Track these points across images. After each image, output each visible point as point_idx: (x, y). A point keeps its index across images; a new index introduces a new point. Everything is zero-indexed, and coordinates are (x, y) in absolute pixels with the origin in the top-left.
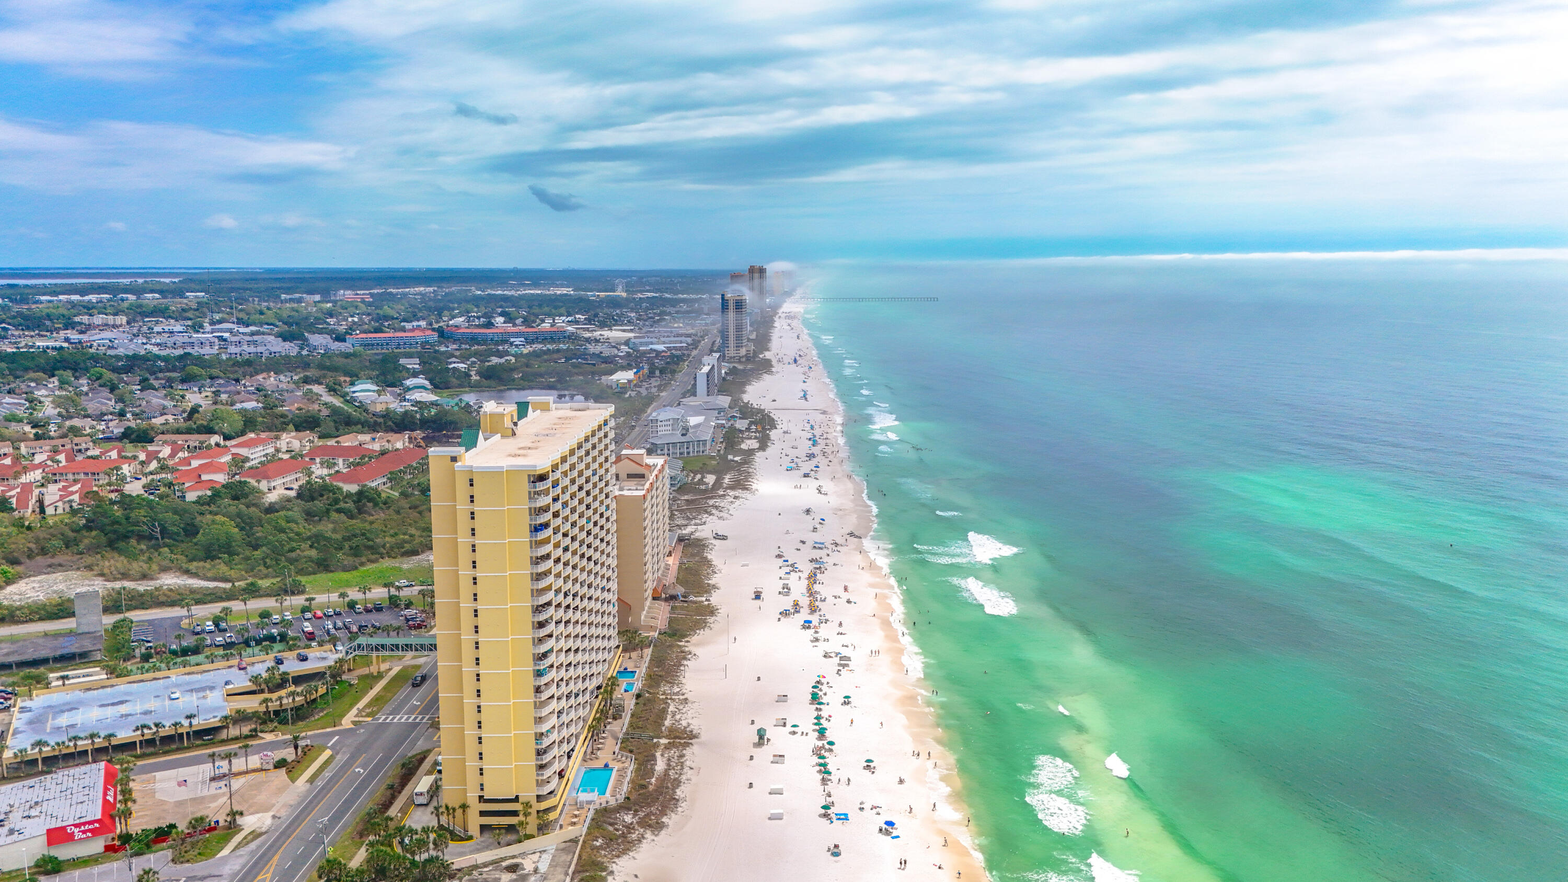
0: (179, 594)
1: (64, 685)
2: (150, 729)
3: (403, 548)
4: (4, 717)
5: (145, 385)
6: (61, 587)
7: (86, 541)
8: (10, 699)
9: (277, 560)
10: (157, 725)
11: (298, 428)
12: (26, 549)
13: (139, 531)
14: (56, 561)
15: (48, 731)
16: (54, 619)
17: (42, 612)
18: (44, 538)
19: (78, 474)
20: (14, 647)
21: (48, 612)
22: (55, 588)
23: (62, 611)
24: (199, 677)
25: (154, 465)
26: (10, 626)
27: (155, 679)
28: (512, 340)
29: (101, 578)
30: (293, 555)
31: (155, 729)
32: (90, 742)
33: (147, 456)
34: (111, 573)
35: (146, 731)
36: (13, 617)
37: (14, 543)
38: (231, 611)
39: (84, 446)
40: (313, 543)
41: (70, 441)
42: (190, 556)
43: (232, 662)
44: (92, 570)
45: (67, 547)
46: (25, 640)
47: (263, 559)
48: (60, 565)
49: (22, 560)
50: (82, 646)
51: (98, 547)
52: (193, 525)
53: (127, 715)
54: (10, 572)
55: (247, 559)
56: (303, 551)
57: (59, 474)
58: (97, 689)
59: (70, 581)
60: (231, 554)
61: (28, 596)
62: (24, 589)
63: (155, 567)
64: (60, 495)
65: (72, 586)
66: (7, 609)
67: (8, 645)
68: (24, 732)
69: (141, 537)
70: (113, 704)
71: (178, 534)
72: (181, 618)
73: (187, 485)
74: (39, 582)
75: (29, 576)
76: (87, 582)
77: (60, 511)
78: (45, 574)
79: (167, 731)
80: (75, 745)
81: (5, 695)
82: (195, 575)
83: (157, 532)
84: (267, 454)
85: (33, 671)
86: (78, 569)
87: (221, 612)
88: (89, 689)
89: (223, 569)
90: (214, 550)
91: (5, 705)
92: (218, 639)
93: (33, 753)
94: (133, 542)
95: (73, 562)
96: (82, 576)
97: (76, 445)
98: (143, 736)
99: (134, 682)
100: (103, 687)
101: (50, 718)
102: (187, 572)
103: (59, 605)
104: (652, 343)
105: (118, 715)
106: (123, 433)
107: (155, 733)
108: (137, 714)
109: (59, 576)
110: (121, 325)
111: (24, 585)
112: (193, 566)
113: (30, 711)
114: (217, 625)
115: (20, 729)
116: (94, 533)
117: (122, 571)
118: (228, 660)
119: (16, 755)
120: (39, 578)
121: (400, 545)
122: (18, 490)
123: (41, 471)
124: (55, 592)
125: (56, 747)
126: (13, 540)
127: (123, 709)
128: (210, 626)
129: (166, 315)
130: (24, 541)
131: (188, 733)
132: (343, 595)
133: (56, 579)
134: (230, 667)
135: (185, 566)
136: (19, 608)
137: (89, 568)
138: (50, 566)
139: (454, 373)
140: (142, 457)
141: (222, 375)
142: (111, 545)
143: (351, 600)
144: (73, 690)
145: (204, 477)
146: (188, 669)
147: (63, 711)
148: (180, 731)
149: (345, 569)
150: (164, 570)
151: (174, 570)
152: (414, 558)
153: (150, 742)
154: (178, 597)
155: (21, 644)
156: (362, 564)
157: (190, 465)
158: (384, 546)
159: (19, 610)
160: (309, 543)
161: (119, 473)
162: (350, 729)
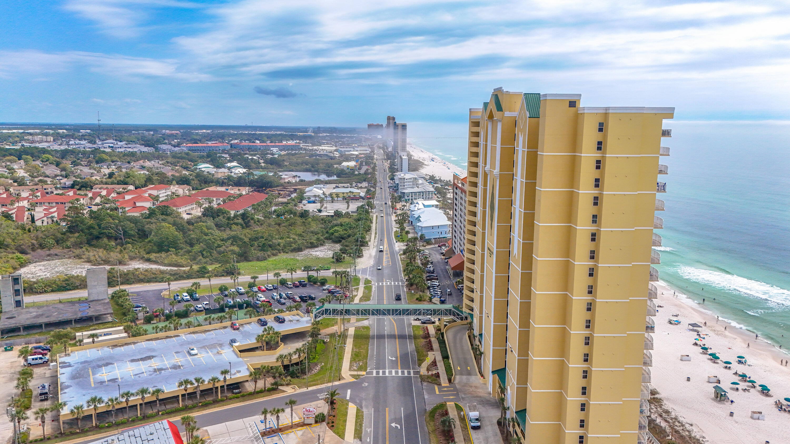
0: (153, 274)
1: (93, 342)
2: (192, 384)
3: (291, 246)
4: (44, 371)
5: (75, 164)
6: (61, 269)
7: (72, 240)
8: (46, 354)
9: (211, 253)
10: (197, 380)
11: (178, 183)
12: (30, 244)
13: (109, 233)
14: (52, 252)
15: (93, 385)
16: (63, 291)
17: (54, 286)
18: (41, 238)
19: (52, 203)
20: (40, 311)
21: (58, 286)
22: (56, 269)
23: (69, 285)
24: (203, 336)
25: (98, 200)
26: (30, 296)
27: (167, 337)
28: (272, 149)
29: (88, 264)
30: (222, 249)
31: (196, 384)
32: (140, 397)
33: (93, 195)
34: (96, 260)
35: (189, 386)
36: (32, 289)
37: (21, 240)
38: (199, 285)
39: (49, 190)
40: (232, 242)
41: (41, 187)
42: (147, 251)
43: (224, 324)
44: (81, 258)
45: (58, 244)
46: (47, 306)
47: (201, 252)
48: (56, 255)
49: (29, 252)
50: (97, 311)
51: (81, 243)
52: (144, 231)
53: (160, 370)
54: (22, 258)
55: (189, 252)
56: (227, 247)
57: (40, 203)
58: (123, 346)
59: (66, 265)
60: (177, 248)
61: (38, 275)
62: (34, 270)
63: (126, 256)
64: (45, 214)
65: (69, 269)
66: (27, 283)
67: (35, 310)
68: (71, 386)
69: (109, 237)
70: (142, 359)
71: (134, 236)
72: (161, 291)
73: (127, 209)
74: (44, 266)
75: (35, 262)
76: (79, 266)
77: (45, 224)
78: (47, 260)
79: (206, 385)
80: (127, 401)
81: (42, 351)
82: (155, 262)
83: (121, 234)
84: (168, 195)
85: (62, 331)
86: (70, 258)
87: (192, 286)
88: (116, 346)
89: (174, 258)
90: (166, 246)
91: (43, 360)
92: (199, 306)
93: (88, 409)
94: (105, 240)
95: (65, 253)
96: (74, 262)
97: (45, 189)
98: (186, 390)
99: (151, 340)
100: (126, 344)
101: (91, 373)
102: (148, 260)
103: (67, 280)
104: (351, 151)
105: (151, 369)
106: (72, 184)
107: (196, 388)
108: (167, 369)
109: (58, 262)
110: (50, 142)
111: (33, 267)
112: (153, 256)
113: (70, 366)
114: (191, 296)
115: (66, 384)
116: (77, 235)
117: (104, 258)
118: (221, 322)
119: (72, 412)
120: (43, 263)
121: (290, 244)
122: (16, 210)
123: (27, 201)
124: (57, 272)
125: (110, 403)
126: (21, 237)
127: (154, 364)
128: (186, 296)
129: (75, 137)
130: (28, 238)
131: (222, 387)
132: (277, 275)
133: (55, 264)
134: (225, 327)
135: (146, 256)
136: (35, 283)
137: (79, 257)
138: (49, 255)
139: (252, 161)
140: (90, 195)
141: (119, 160)
142: (89, 243)
143: (282, 278)
144: (103, 346)
145: (138, 204)
146: (192, 329)
147: (100, 366)
148: (216, 385)
149: (258, 259)
150: (132, 259)
151: (138, 259)
152: (300, 253)
153: (192, 395)
154: (154, 276)
155: (45, 308)
156: (269, 256)
157: (124, 198)
158: (279, 245)
159: (36, 283)
160: (230, 241)
161: (79, 203)
162: (354, 382)
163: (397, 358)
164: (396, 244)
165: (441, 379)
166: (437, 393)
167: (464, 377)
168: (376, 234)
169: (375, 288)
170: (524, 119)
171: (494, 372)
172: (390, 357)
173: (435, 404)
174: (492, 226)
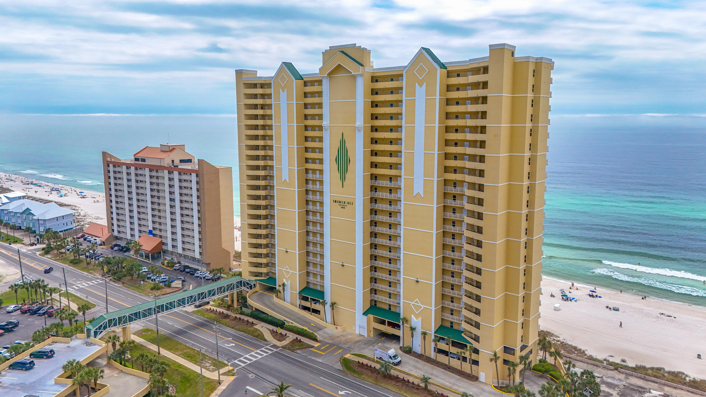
162: (236, 379)
163: (234, 343)
165: (306, 342)
166: (323, 354)
169: (76, 293)
170: (428, 71)
171: (365, 313)
172: (226, 345)
173: (338, 362)
174: (343, 178)
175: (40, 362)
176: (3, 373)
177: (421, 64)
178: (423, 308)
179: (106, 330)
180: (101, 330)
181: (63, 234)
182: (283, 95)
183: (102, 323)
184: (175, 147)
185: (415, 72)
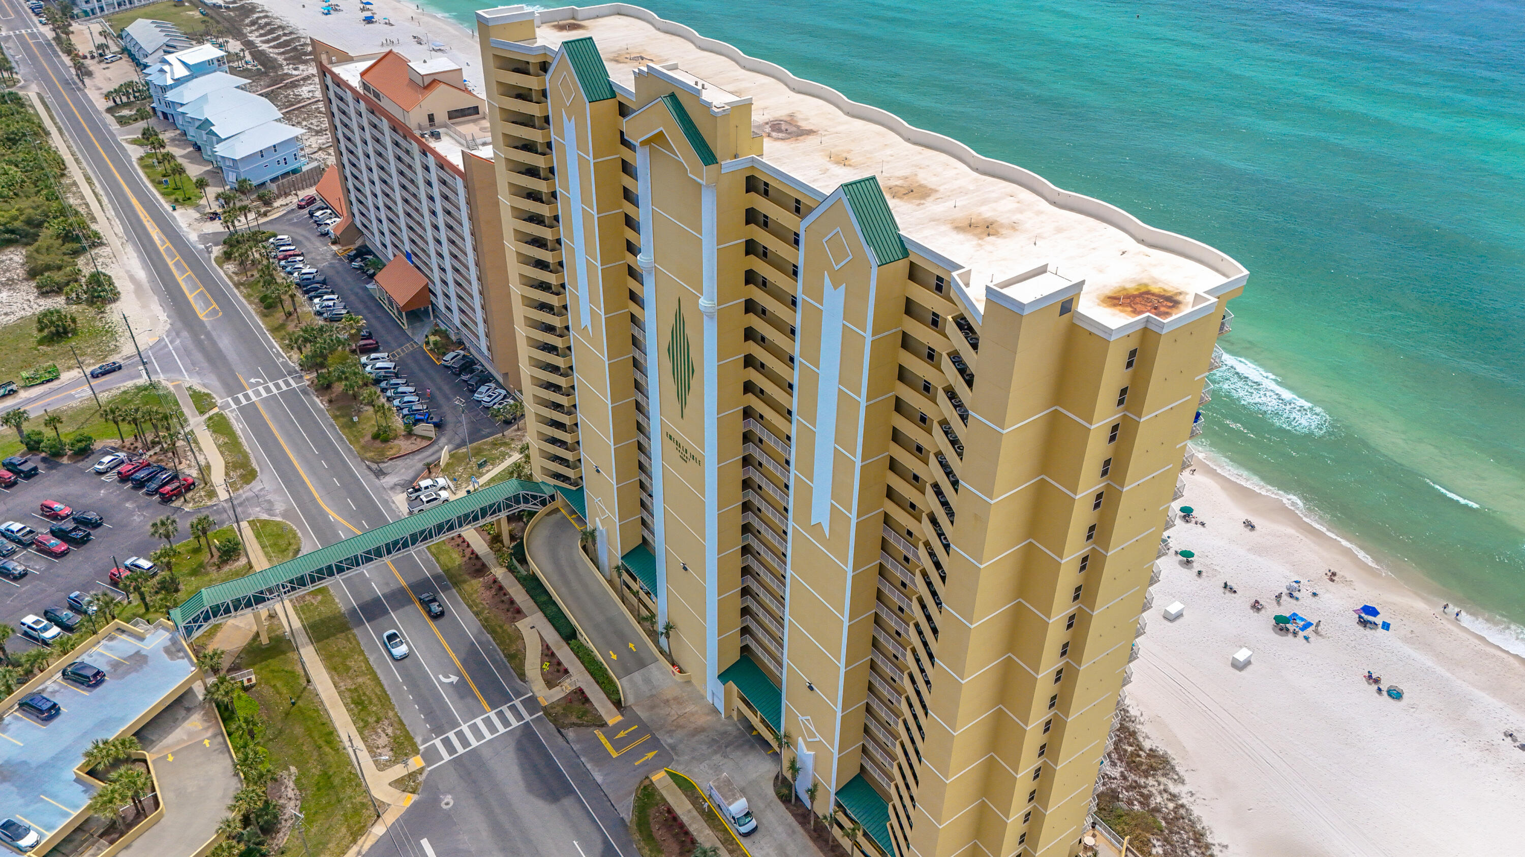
162: (415, 805)
163: (458, 674)
164: (175, 214)
165: (596, 705)
166: (615, 755)
167: (637, 676)
168: (88, 179)
169: (237, 420)
170: (851, 257)
171: (724, 676)
172: (441, 676)
173: (631, 794)
174: (682, 399)
175: (78, 694)
176: (7, 719)
177: (838, 229)
178: (817, 739)
179: (210, 622)
180: (199, 623)
181: (278, 187)
182: (569, 127)
183: (199, 612)
184: (436, 77)
185: (824, 241)
